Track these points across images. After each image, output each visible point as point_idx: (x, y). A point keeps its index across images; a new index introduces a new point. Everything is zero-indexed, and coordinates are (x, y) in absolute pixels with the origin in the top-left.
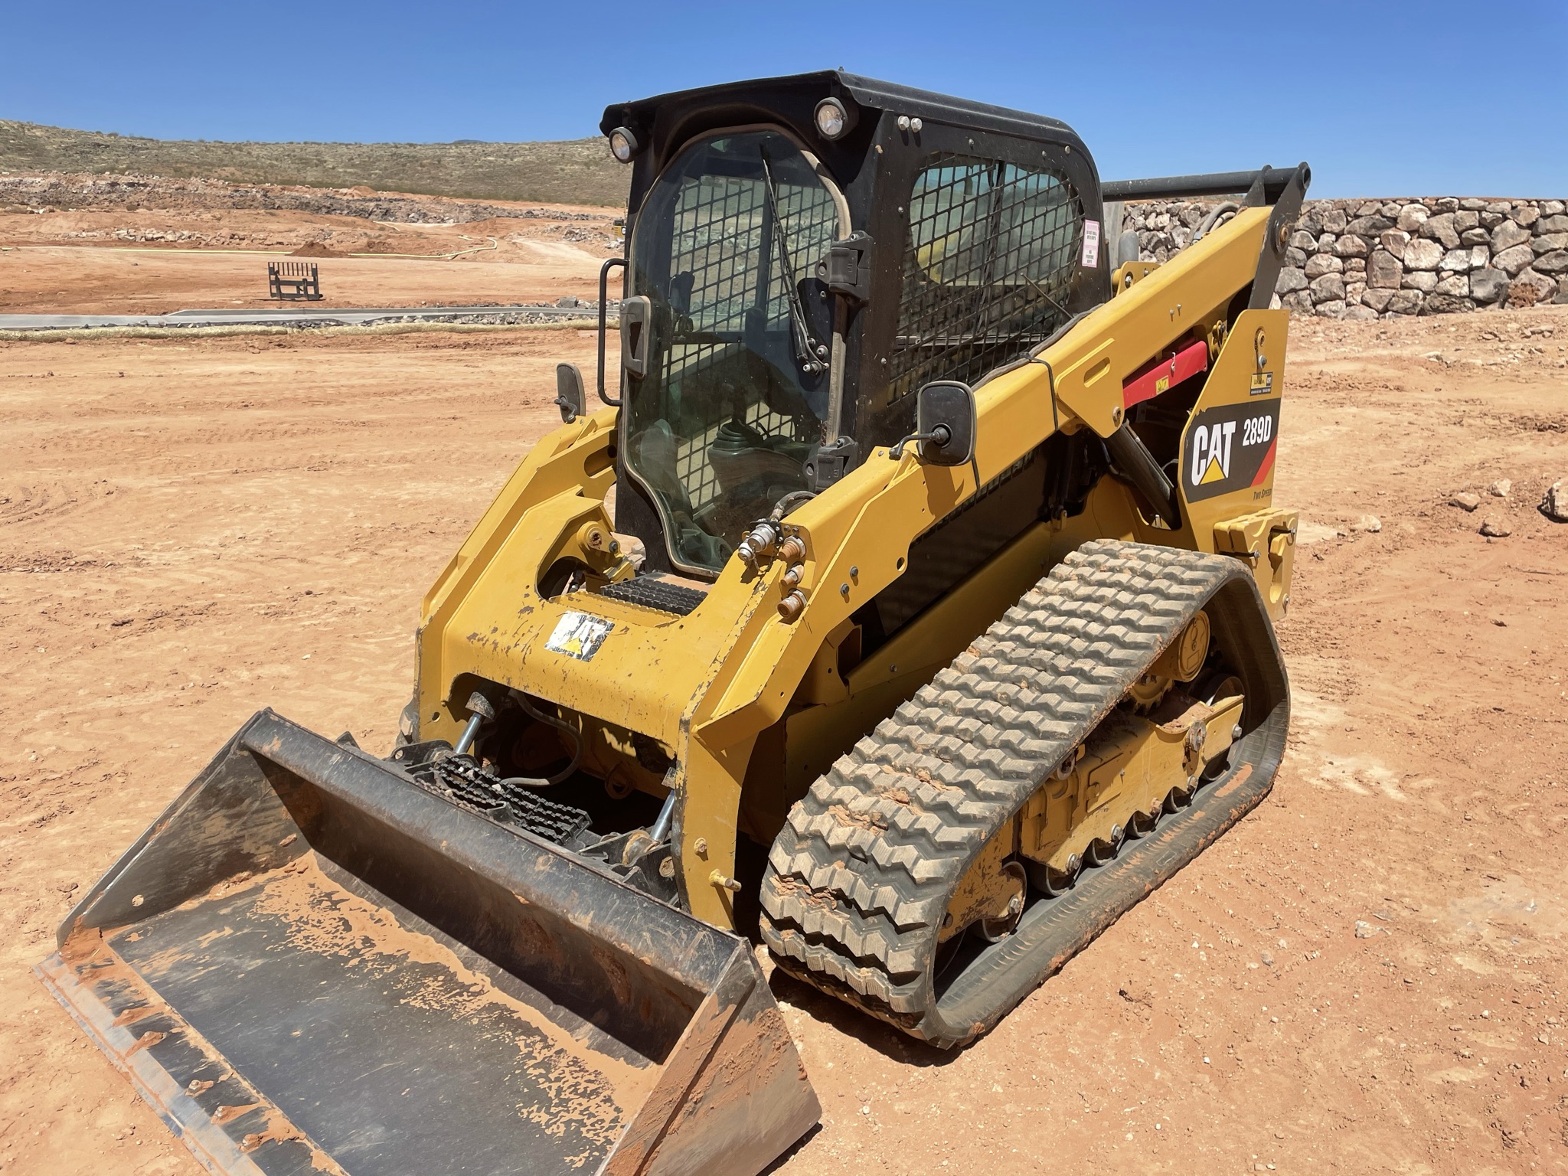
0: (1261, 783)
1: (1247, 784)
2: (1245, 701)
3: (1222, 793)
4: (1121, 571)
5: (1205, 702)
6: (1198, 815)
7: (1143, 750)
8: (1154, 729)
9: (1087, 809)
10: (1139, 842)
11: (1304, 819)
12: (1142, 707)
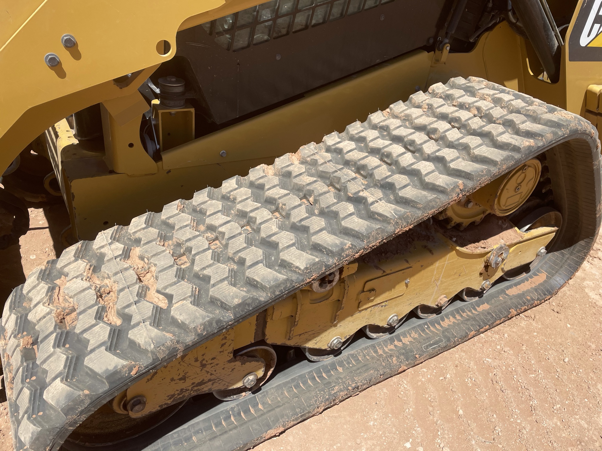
0: (548, 291)
1: (536, 289)
2: (557, 232)
3: (513, 291)
4: (468, 109)
5: (519, 229)
6: (485, 307)
7: (437, 264)
8: (453, 249)
9: (358, 307)
10: (420, 322)
11: (568, 329)
12: (458, 226)
